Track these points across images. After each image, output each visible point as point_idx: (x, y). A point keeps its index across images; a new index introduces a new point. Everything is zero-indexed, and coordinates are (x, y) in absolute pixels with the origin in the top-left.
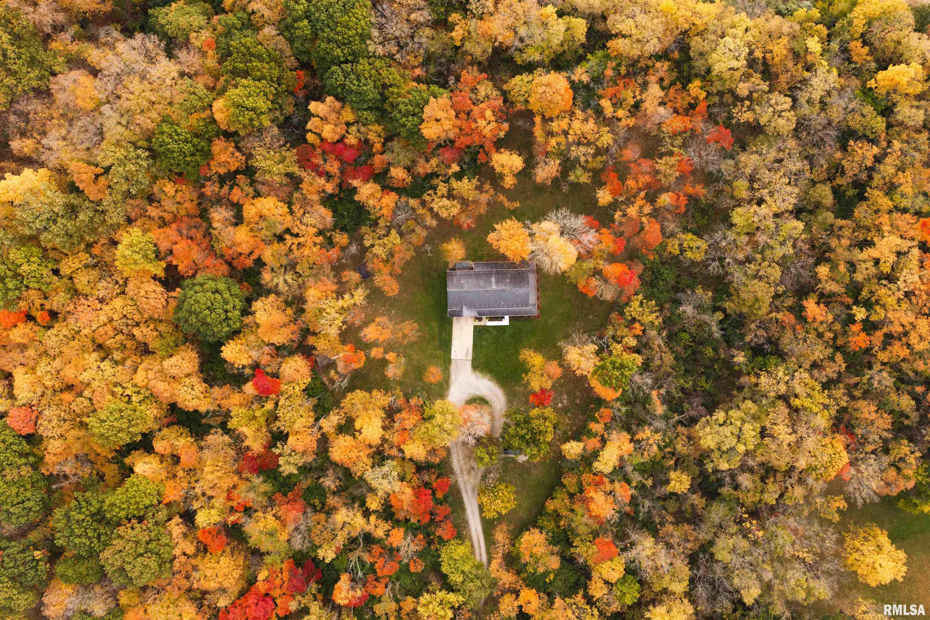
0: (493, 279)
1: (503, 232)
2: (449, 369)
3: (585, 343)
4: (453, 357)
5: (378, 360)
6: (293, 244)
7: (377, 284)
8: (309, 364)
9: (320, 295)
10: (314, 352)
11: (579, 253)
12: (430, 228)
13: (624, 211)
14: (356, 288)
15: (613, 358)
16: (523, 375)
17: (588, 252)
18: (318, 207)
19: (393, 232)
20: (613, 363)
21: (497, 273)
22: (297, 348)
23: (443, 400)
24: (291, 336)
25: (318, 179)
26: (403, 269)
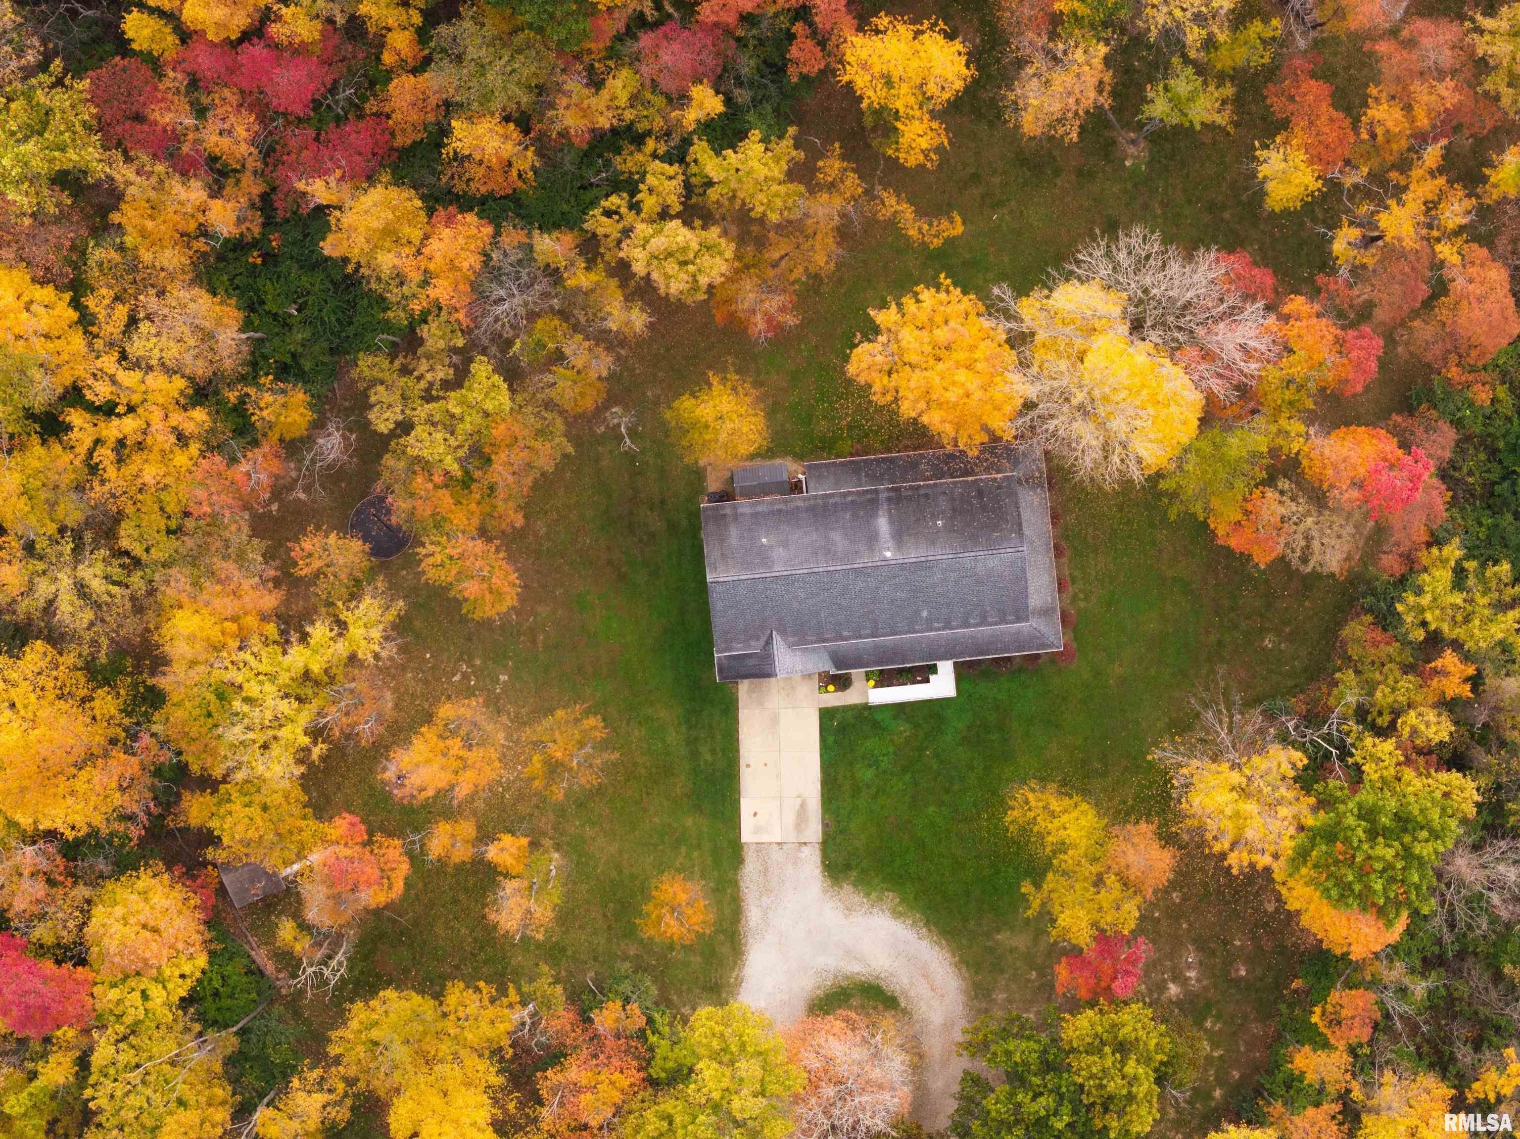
0: (883, 524)
1: (908, 336)
2: (735, 884)
3: (1255, 747)
4: (746, 836)
5: (460, 868)
6: (98, 442)
7: (432, 574)
8: (195, 900)
9: (215, 633)
10: (210, 853)
11: (1210, 399)
12: (623, 343)
13: (1369, 223)
14: (355, 596)
15: (1366, 796)
16: (1026, 887)
17: (1243, 390)
18: (184, 295)
19: (481, 368)
20: (1367, 814)
21: (897, 498)
22: (142, 842)
23: (722, 1004)
24: (117, 799)
25: (176, 186)
26: (528, 509)
